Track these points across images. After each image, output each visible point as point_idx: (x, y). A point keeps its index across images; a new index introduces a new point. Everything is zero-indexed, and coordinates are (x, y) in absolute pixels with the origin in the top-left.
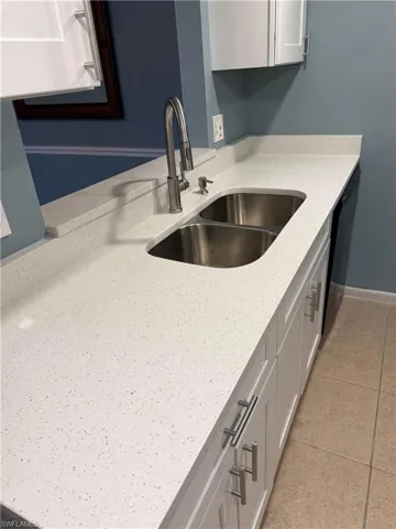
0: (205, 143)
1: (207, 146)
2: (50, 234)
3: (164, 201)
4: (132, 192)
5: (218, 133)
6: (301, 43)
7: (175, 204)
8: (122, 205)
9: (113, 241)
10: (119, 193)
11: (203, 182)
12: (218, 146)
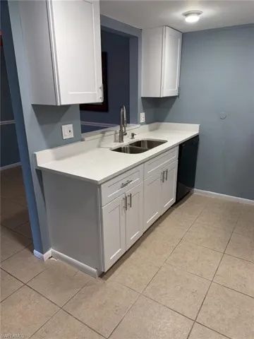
0: (137, 122)
1: (137, 123)
2: (83, 140)
3: (118, 139)
4: (107, 134)
5: (142, 119)
6: (177, 88)
7: (121, 140)
8: (103, 136)
9: (99, 147)
10: (103, 133)
11: (133, 135)
12: (142, 124)
